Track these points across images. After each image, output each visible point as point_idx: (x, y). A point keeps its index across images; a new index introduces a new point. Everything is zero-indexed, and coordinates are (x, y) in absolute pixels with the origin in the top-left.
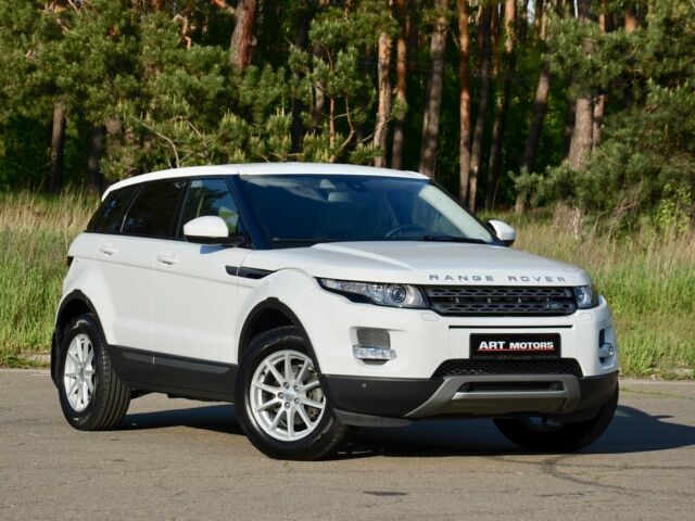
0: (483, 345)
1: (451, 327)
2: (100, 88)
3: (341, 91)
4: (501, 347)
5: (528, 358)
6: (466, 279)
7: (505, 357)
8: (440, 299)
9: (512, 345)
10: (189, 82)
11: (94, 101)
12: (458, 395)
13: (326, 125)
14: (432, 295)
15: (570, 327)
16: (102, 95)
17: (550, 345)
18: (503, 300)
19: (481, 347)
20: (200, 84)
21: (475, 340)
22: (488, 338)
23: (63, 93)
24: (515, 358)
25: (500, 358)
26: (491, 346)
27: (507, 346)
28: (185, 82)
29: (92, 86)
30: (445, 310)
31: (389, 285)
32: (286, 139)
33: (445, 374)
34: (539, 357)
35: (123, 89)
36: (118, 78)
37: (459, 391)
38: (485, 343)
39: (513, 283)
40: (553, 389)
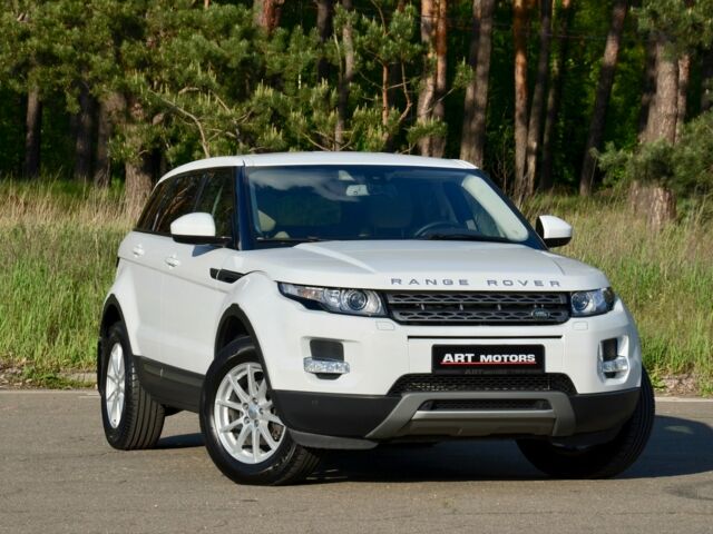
0: (448, 358)
1: (410, 337)
2: (105, 57)
3: (397, 56)
4: (470, 360)
5: (505, 372)
6: (435, 283)
7: (475, 372)
8: (402, 306)
9: (482, 357)
10: (208, 49)
11: (99, 72)
12: (420, 414)
13: (376, 97)
14: (392, 301)
15: (559, 337)
16: (107, 64)
17: (531, 358)
18: (477, 307)
19: (445, 360)
20: (221, 50)
21: (438, 352)
22: (454, 350)
23: (61, 63)
24: (487, 372)
25: (467, 372)
26: (457, 359)
27: (476, 359)
28: (204, 48)
29: (96, 54)
30: (405, 318)
31: (347, 289)
32: (332, 114)
33: (404, 390)
34: (518, 371)
35: (131, 57)
36: (125, 45)
37: (419, 409)
38: (450, 355)
39: (493, 288)
40: (538, 408)
